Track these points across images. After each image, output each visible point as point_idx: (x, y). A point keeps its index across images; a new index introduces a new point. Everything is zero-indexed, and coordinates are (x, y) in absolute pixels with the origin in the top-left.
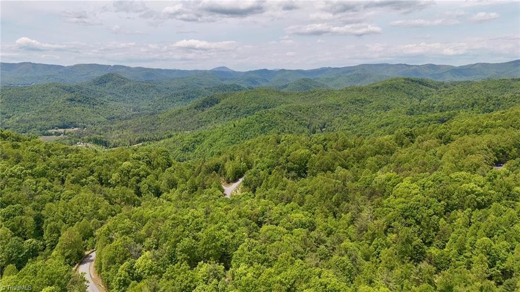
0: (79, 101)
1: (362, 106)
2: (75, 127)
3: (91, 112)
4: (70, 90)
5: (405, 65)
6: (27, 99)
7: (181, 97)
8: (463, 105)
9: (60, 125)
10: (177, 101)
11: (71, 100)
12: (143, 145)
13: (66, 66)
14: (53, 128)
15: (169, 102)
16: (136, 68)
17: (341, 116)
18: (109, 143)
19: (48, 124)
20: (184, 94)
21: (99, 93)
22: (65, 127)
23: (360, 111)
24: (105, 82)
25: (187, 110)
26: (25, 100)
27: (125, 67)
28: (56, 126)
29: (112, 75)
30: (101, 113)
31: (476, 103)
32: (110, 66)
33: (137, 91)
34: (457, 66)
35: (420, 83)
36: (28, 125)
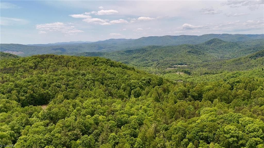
0: (193, 52)
2: (186, 65)
3: (196, 58)
4: (192, 47)
6: (172, 52)
7: (252, 51)
9: (180, 64)
10: (248, 53)
11: (189, 52)
12: (205, 76)
13: (199, 36)
14: (176, 65)
15: (243, 53)
16: (235, 35)
18: (191, 74)
19: (175, 63)
20: (254, 49)
21: (206, 49)
22: (181, 64)
24: (211, 43)
25: (245, 58)
26: (171, 52)
27: (228, 34)
28: (178, 64)
29: (216, 39)
30: (201, 59)
32: (220, 34)
33: (227, 47)
36: (167, 63)
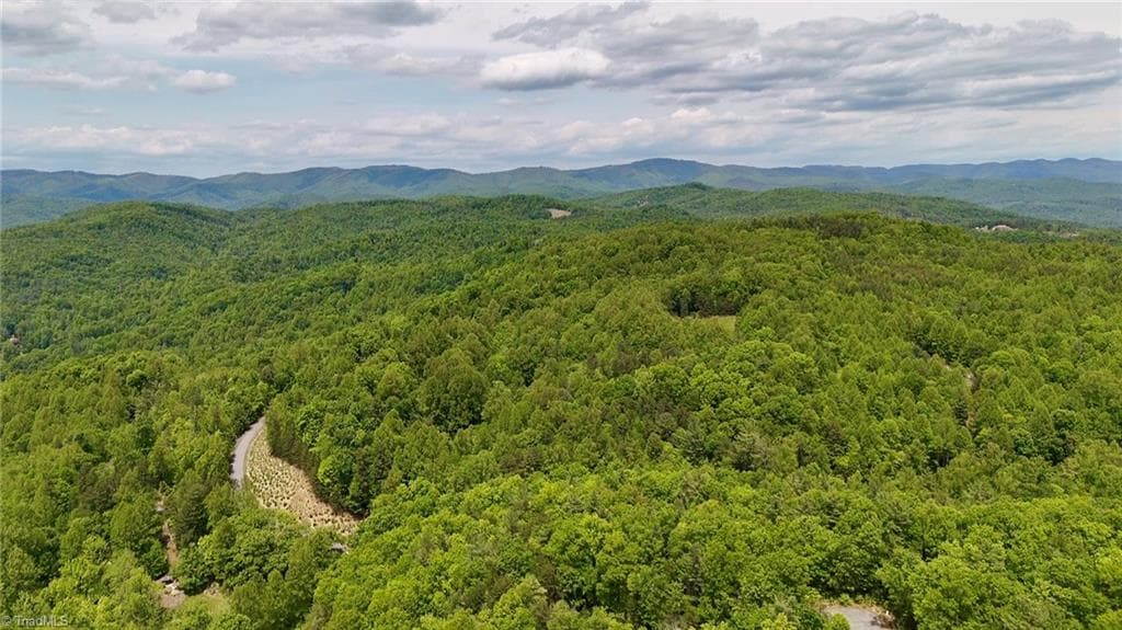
1: (91, 271)
5: (81, 173)
8: (337, 253)
17: (47, 302)
23: (94, 284)
31: (357, 247)
34: (203, 178)
35: (188, 213)
